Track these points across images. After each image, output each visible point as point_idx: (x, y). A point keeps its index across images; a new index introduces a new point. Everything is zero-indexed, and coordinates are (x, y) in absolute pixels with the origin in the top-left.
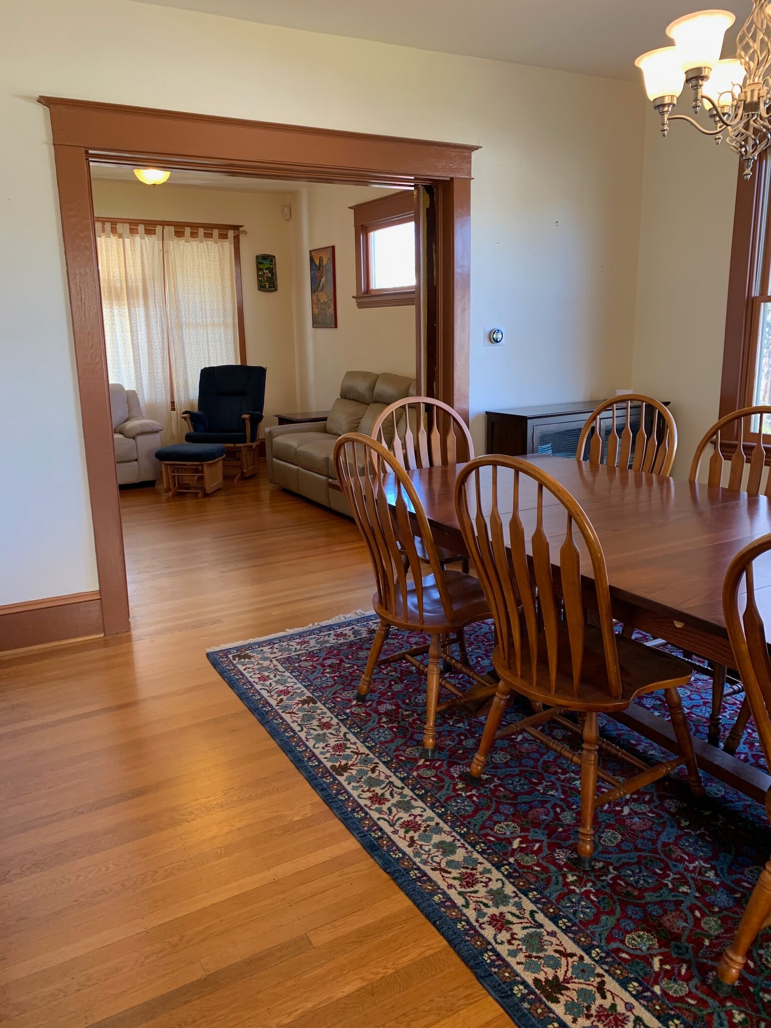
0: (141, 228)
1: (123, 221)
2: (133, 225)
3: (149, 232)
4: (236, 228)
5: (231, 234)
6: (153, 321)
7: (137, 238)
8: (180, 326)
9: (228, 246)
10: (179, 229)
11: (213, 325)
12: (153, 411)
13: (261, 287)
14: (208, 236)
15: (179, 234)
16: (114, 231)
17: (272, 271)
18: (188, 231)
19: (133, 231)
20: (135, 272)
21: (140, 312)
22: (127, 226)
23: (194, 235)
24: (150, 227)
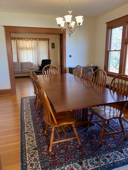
0: (34, 39)
1: (31, 38)
2: (33, 39)
3: (35, 40)
4: (48, 39)
5: (47, 40)
6: (36, 53)
7: (34, 41)
8: (40, 54)
9: (47, 42)
10: (40, 39)
11: (45, 53)
12: (35, 65)
13: (52, 48)
14: (44, 40)
15: (40, 40)
16: (30, 40)
17: (54, 45)
18: (41, 40)
19: (33, 40)
20: (33, 46)
21: (34, 52)
22: (32, 39)
23: (42, 40)
24: (35, 39)
